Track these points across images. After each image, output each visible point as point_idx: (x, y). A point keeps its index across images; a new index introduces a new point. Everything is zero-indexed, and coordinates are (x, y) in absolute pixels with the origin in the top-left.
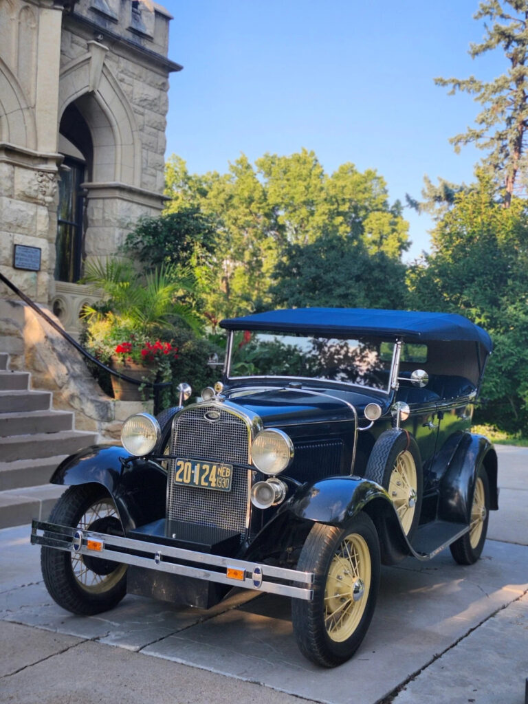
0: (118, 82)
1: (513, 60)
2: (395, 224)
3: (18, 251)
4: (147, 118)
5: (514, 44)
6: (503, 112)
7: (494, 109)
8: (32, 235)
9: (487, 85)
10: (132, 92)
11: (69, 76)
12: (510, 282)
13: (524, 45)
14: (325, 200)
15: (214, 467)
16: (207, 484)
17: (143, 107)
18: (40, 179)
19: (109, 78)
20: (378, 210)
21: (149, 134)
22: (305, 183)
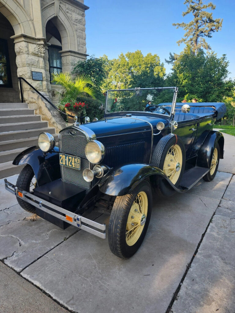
0: (66, 13)
1: (195, 16)
2: (162, 69)
3: (33, 74)
4: (78, 27)
5: (195, 11)
6: (192, 32)
7: (189, 31)
8: (38, 68)
9: (188, 24)
10: (72, 17)
11: (47, 10)
12: (197, 79)
13: (198, 11)
14: (144, 64)
15: (73, 158)
16: (71, 166)
17: (76, 22)
18: (38, 47)
19: (63, 11)
20: (158, 65)
21: (79, 32)
22: (139, 60)
